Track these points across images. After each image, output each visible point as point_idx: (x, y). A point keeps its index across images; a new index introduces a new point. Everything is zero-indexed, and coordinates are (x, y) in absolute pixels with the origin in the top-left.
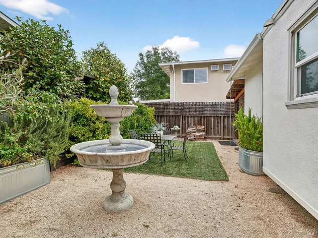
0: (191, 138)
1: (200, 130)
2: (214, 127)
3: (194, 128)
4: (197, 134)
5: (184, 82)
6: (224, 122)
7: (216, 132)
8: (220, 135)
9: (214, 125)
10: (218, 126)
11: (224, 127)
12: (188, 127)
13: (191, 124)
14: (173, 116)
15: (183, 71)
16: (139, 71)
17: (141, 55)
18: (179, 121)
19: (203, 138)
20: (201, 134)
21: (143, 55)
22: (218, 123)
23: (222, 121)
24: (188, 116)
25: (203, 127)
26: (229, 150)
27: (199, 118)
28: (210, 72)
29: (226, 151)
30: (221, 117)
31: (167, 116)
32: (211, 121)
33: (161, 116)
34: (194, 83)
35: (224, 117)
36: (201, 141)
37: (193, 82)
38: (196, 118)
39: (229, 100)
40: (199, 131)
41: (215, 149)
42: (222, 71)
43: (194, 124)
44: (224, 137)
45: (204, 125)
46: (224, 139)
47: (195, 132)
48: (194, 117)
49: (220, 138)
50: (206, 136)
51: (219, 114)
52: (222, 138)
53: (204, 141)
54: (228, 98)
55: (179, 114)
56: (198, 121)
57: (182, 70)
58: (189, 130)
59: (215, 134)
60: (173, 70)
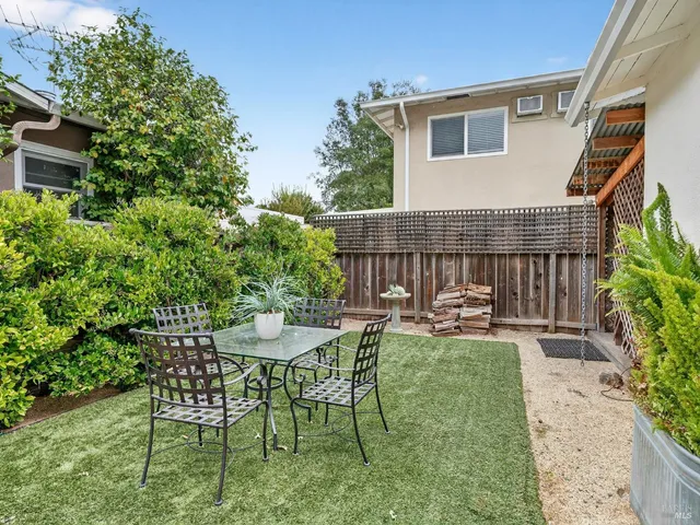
0: (446, 325)
1: (477, 299)
2: (523, 291)
3: (458, 294)
4: (466, 312)
5: (434, 154)
6: (559, 272)
7: (532, 305)
8: (545, 316)
9: (525, 283)
10: (537, 288)
11: (559, 290)
12: (440, 289)
13: (447, 281)
14: (392, 255)
15: (433, 122)
16: (336, 143)
17: (341, 103)
18: (410, 271)
19: (486, 325)
20: (478, 311)
21: (344, 105)
22: (538, 276)
23: (552, 271)
24: (439, 256)
25: (488, 289)
26: (576, 384)
27: (475, 260)
28: (515, 119)
29: (563, 387)
30: (547, 257)
31: (374, 255)
32: (513, 270)
33: (357, 256)
34: (466, 155)
35: (559, 256)
36: (478, 338)
37: (462, 152)
38: (466, 261)
39: (578, 200)
40: (473, 302)
41: (519, 377)
42: (554, 115)
43: (459, 281)
44: (560, 323)
45: (491, 284)
46: (557, 329)
47: (459, 306)
48: (459, 256)
49: (545, 328)
50: (497, 320)
51: (540, 246)
52: (551, 327)
53: (489, 338)
54: (574, 190)
55: (412, 248)
56: (471, 270)
57: (429, 118)
58: (443, 298)
59: (526, 313)
60: (402, 122)
